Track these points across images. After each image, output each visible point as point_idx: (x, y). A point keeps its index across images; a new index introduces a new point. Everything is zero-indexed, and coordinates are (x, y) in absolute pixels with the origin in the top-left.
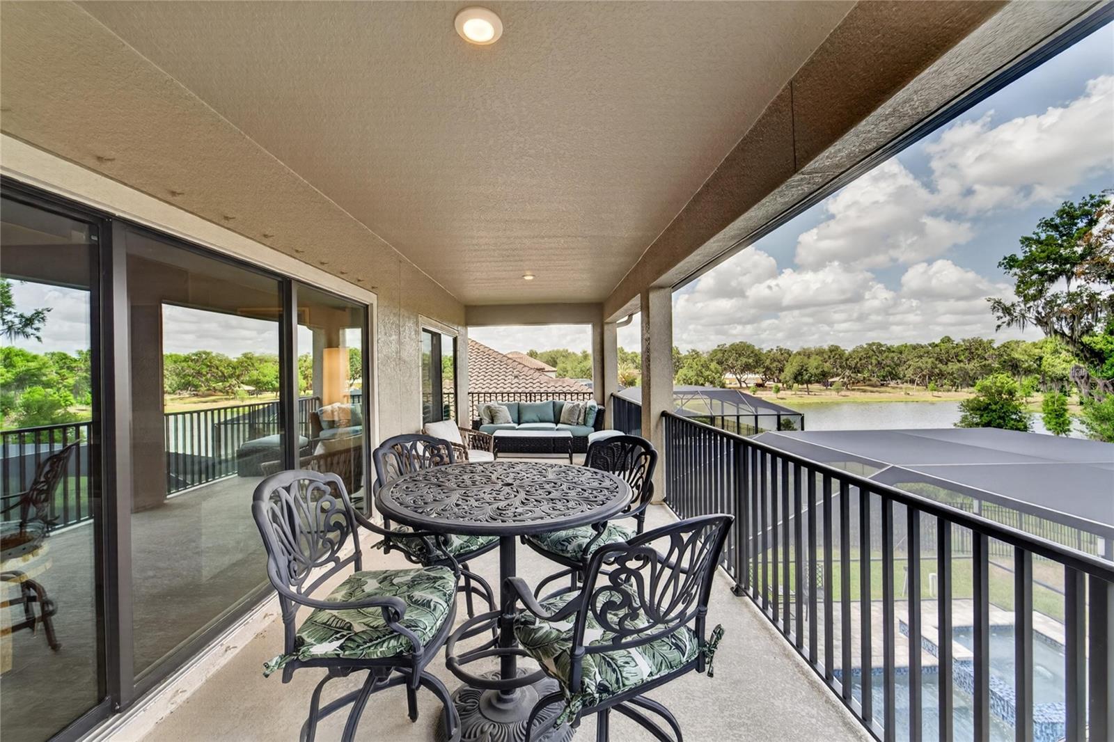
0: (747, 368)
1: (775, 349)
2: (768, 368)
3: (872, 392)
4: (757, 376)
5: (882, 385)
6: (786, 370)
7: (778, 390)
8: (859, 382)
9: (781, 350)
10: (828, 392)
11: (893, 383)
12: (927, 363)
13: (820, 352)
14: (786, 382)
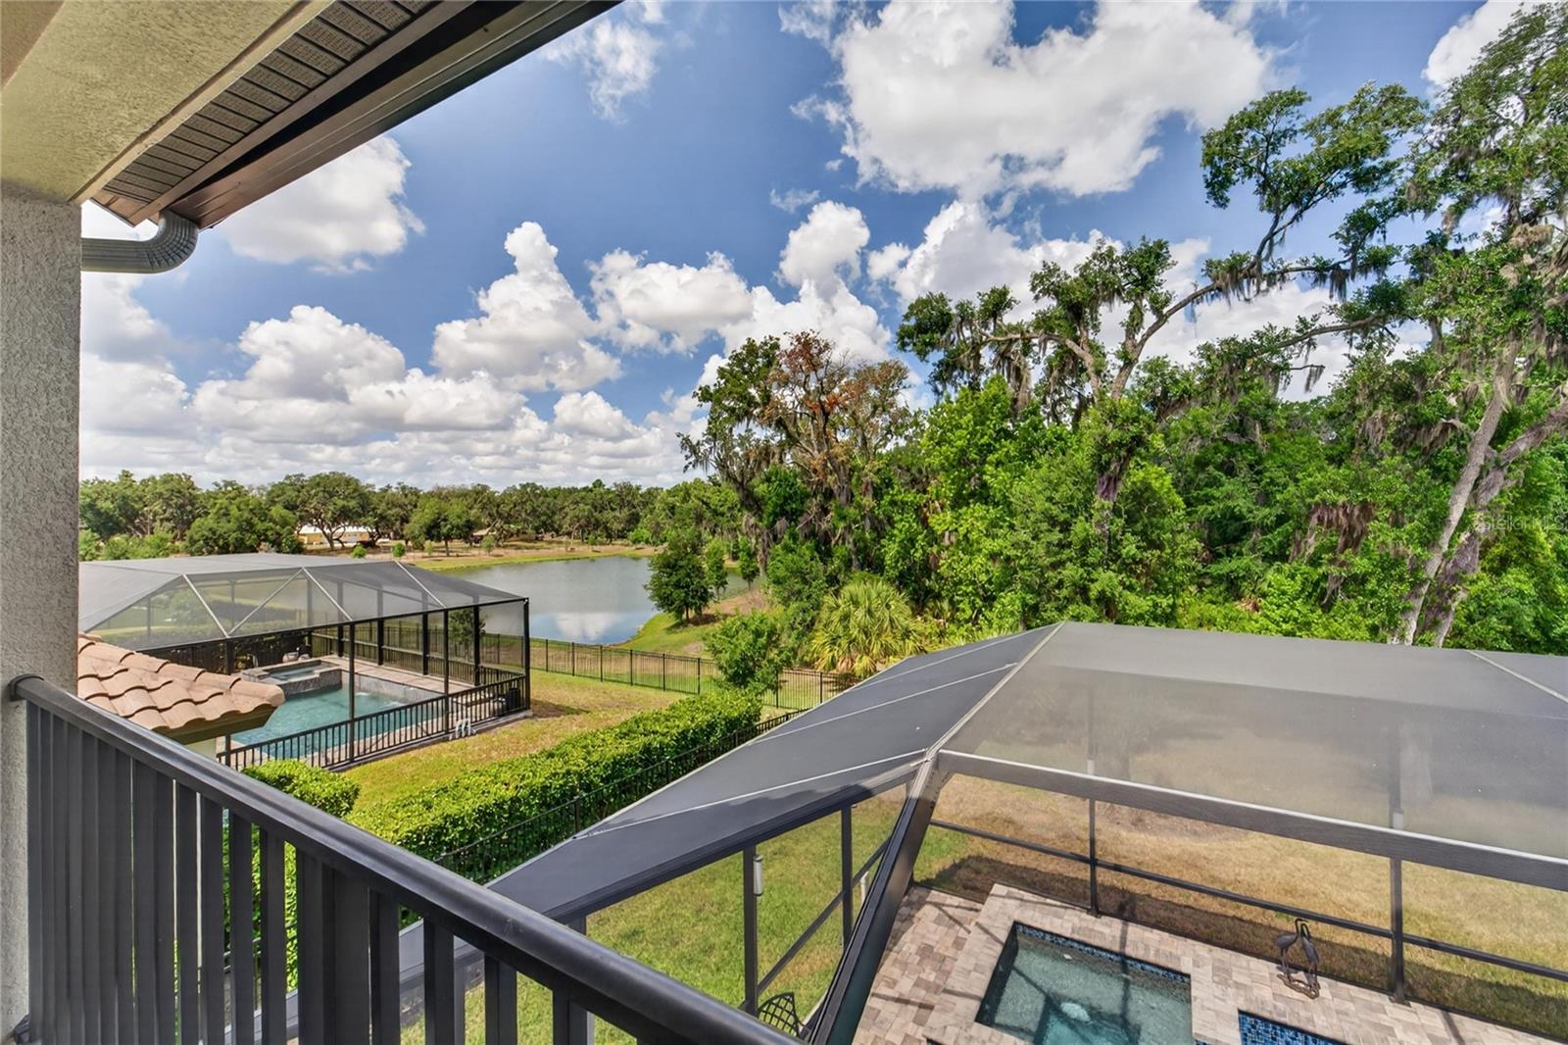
0: (345, 516)
1: (394, 485)
2: (382, 517)
3: (527, 548)
4: (361, 529)
5: (537, 539)
6: (414, 518)
7: (401, 552)
8: (512, 535)
9: (404, 488)
10: (475, 552)
11: (548, 537)
12: (585, 509)
13: (463, 494)
14: (414, 538)
